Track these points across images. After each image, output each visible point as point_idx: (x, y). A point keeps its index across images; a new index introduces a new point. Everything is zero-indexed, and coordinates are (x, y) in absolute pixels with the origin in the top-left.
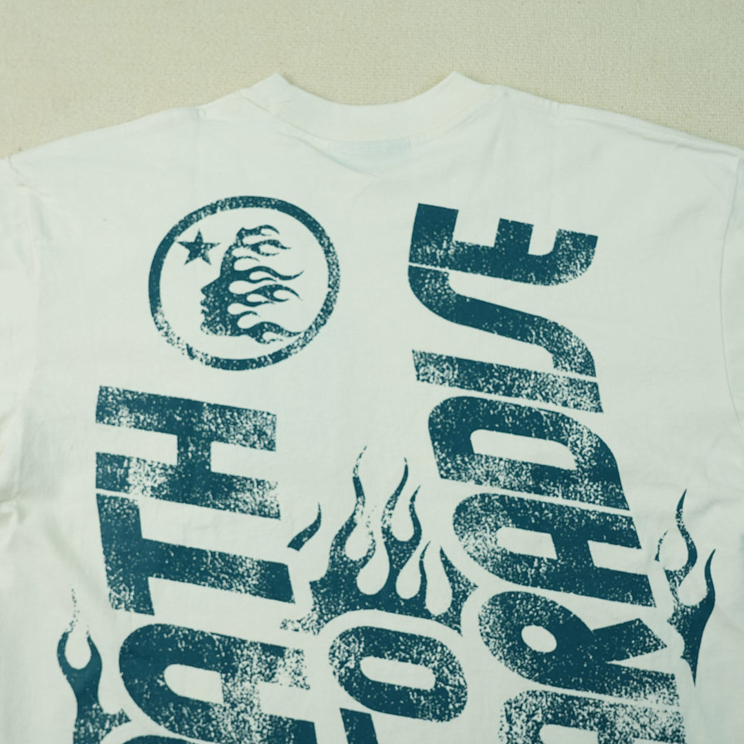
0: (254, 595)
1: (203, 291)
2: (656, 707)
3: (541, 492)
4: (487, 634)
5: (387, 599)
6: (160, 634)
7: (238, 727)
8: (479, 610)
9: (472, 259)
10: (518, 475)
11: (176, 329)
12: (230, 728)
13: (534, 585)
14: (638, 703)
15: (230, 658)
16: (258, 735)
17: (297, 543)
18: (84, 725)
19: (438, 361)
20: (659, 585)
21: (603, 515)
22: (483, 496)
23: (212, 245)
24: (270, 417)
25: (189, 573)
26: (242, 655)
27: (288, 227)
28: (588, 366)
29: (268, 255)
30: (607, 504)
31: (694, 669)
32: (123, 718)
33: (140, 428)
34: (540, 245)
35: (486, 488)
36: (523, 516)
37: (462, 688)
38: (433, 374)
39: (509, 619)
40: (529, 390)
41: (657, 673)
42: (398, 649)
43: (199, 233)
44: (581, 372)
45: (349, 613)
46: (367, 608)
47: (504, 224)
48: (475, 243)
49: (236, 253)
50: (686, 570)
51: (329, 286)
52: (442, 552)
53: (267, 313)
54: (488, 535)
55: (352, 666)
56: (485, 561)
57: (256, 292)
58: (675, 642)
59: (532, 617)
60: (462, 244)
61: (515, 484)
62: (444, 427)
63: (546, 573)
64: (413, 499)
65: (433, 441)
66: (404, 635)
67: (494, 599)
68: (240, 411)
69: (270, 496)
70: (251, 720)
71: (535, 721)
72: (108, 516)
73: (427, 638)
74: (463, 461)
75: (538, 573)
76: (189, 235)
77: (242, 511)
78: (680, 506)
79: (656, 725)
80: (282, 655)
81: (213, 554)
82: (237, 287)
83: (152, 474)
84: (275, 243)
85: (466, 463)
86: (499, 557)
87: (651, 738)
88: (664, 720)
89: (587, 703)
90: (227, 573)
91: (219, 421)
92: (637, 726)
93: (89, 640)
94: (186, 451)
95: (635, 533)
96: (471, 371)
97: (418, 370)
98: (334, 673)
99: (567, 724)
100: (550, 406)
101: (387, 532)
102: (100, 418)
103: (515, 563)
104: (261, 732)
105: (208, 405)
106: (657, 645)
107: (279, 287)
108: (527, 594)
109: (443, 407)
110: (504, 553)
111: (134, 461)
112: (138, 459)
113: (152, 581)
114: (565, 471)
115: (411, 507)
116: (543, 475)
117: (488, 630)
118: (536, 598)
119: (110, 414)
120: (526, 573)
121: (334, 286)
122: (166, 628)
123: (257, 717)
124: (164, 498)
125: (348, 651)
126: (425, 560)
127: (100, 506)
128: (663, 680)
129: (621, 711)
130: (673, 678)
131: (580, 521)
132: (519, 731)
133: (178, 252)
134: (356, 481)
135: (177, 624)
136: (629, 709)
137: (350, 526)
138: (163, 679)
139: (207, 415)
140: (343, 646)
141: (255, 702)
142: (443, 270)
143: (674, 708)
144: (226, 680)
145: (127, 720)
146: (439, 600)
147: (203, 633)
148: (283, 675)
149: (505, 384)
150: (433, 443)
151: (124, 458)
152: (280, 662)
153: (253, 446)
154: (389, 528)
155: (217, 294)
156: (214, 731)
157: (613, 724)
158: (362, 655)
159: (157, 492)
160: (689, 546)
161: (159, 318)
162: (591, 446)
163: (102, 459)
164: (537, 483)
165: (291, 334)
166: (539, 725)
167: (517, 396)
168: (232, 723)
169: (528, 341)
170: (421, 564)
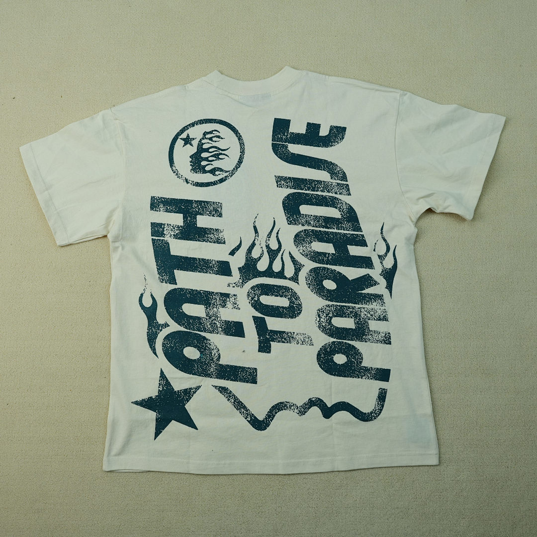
0: (216, 274)
1: (190, 157)
2: (376, 308)
3: (328, 228)
4: (309, 284)
5: (269, 273)
6: (180, 292)
7: (212, 326)
8: (305, 275)
9: (298, 139)
10: (318, 221)
11: (181, 172)
12: (209, 326)
13: (327, 264)
14: (369, 306)
15: (208, 299)
16: (220, 329)
17: (232, 253)
18: (151, 329)
19: (285, 179)
20: (376, 261)
21: (353, 234)
22: (305, 230)
23: (193, 139)
24: (219, 204)
25: (190, 267)
26: (213, 298)
27: (224, 130)
28: (344, 178)
29: (216, 141)
30: (354, 231)
31: (391, 293)
32: (166, 325)
33: (168, 212)
34: (324, 132)
35: (306, 227)
36: (321, 237)
37: (300, 305)
38: (284, 184)
39: (317, 278)
40: (322, 188)
41: (376, 294)
42: (274, 292)
43: (188, 134)
44: (341, 180)
45: (254, 279)
46: (261, 277)
47: (309, 124)
48: (298, 132)
49: (203, 141)
50: (386, 254)
51: (241, 152)
52: (290, 253)
53: (216, 164)
54: (308, 245)
55: (256, 299)
56: (307, 255)
57: (211, 156)
58: (383, 282)
59: (326, 276)
60: (293, 133)
61: (317, 225)
62: (288, 205)
63: (331, 259)
64: (278, 233)
65: (284, 210)
66: (276, 286)
67: (311, 270)
68: (207, 202)
69: (221, 235)
70: (217, 323)
71: (329, 316)
72: (157, 247)
73: (285, 287)
74: (296, 217)
75: (328, 259)
76: (184, 136)
77: (210, 242)
78: (382, 229)
79: (377, 314)
80: (229, 297)
81: (199, 259)
82: (204, 155)
83: (174, 230)
84: (218, 137)
85: (298, 218)
86: (312, 254)
87: (375, 320)
88: (380, 312)
89: (349, 308)
90: (205, 267)
91: (199, 207)
92: (369, 315)
93: (152, 295)
94: (187, 220)
95: (365, 241)
96: (298, 182)
97: (277, 183)
98: (249, 303)
99: (342, 317)
100: (330, 194)
101: (268, 247)
102: (152, 209)
103: (318, 256)
104: (222, 327)
105: (195, 201)
106: (376, 283)
107: (221, 154)
108: (324, 267)
109: (288, 197)
110: (314, 252)
111: (166, 225)
112: (168, 224)
113: (175, 271)
114: (337, 219)
115: (277, 236)
116: (328, 221)
117: (309, 282)
118: (328, 269)
119: (156, 207)
120: (323, 259)
121: (243, 152)
122: (182, 289)
123: (220, 321)
124: (179, 238)
125: (254, 294)
126: (283, 257)
127: (153, 243)
128: (378, 297)
129: (363, 310)
130: (383, 296)
131: (344, 238)
132: (323, 321)
133: (180, 143)
134: (255, 227)
135: (186, 288)
136: (366, 309)
137: (253, 245)
138: (182, 309)
139: (194, 205)
140: (252, 292)
141: (219, 316)
142: (286, 144)
143: (384, 308)
144: (207, 308)
145: (168, 326)
146: (289, 271)
147: (196, 290)
148: (229, 305)
149: (312, 187)
150: (284, 211)
151: (162, 224)
152: (228, 300)
153: (213, 216)
154: (269, 245)
155: (196, 158)
156: (203, 328)
157: (360, 315)
158: (260, 295)
159: (176, 237)
160: (386, 245)
161: (174, 168)
162: (346, 208)
163: (153, 225)
164: (326, 224)
165: (226, 172)
166: (331, 318)
167: (317, 191)
168: (210, 324)
169: (320, 170)
170: (282, 258)
